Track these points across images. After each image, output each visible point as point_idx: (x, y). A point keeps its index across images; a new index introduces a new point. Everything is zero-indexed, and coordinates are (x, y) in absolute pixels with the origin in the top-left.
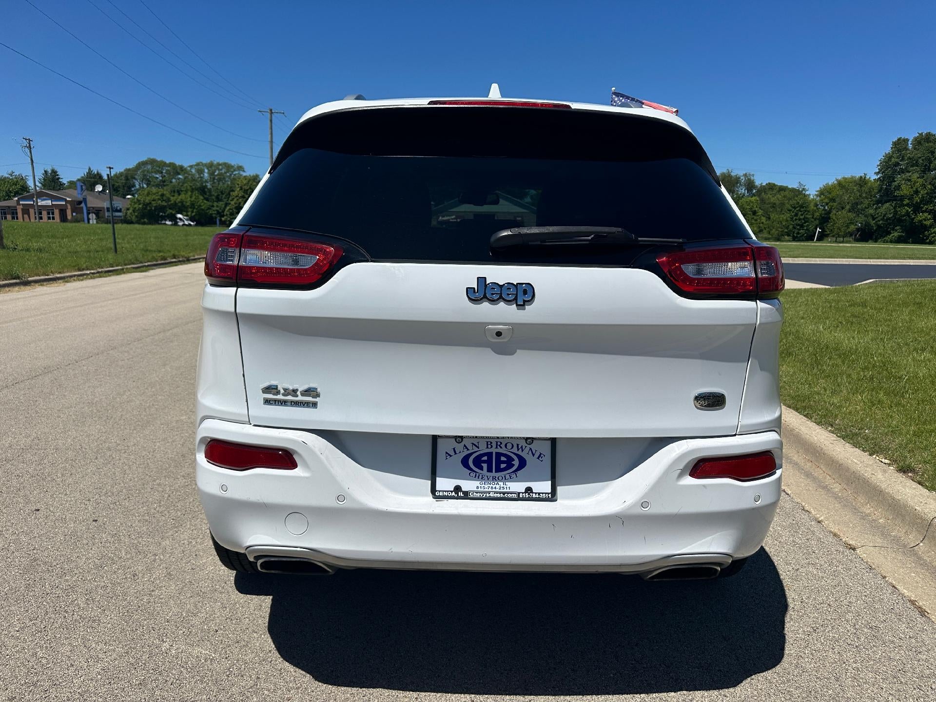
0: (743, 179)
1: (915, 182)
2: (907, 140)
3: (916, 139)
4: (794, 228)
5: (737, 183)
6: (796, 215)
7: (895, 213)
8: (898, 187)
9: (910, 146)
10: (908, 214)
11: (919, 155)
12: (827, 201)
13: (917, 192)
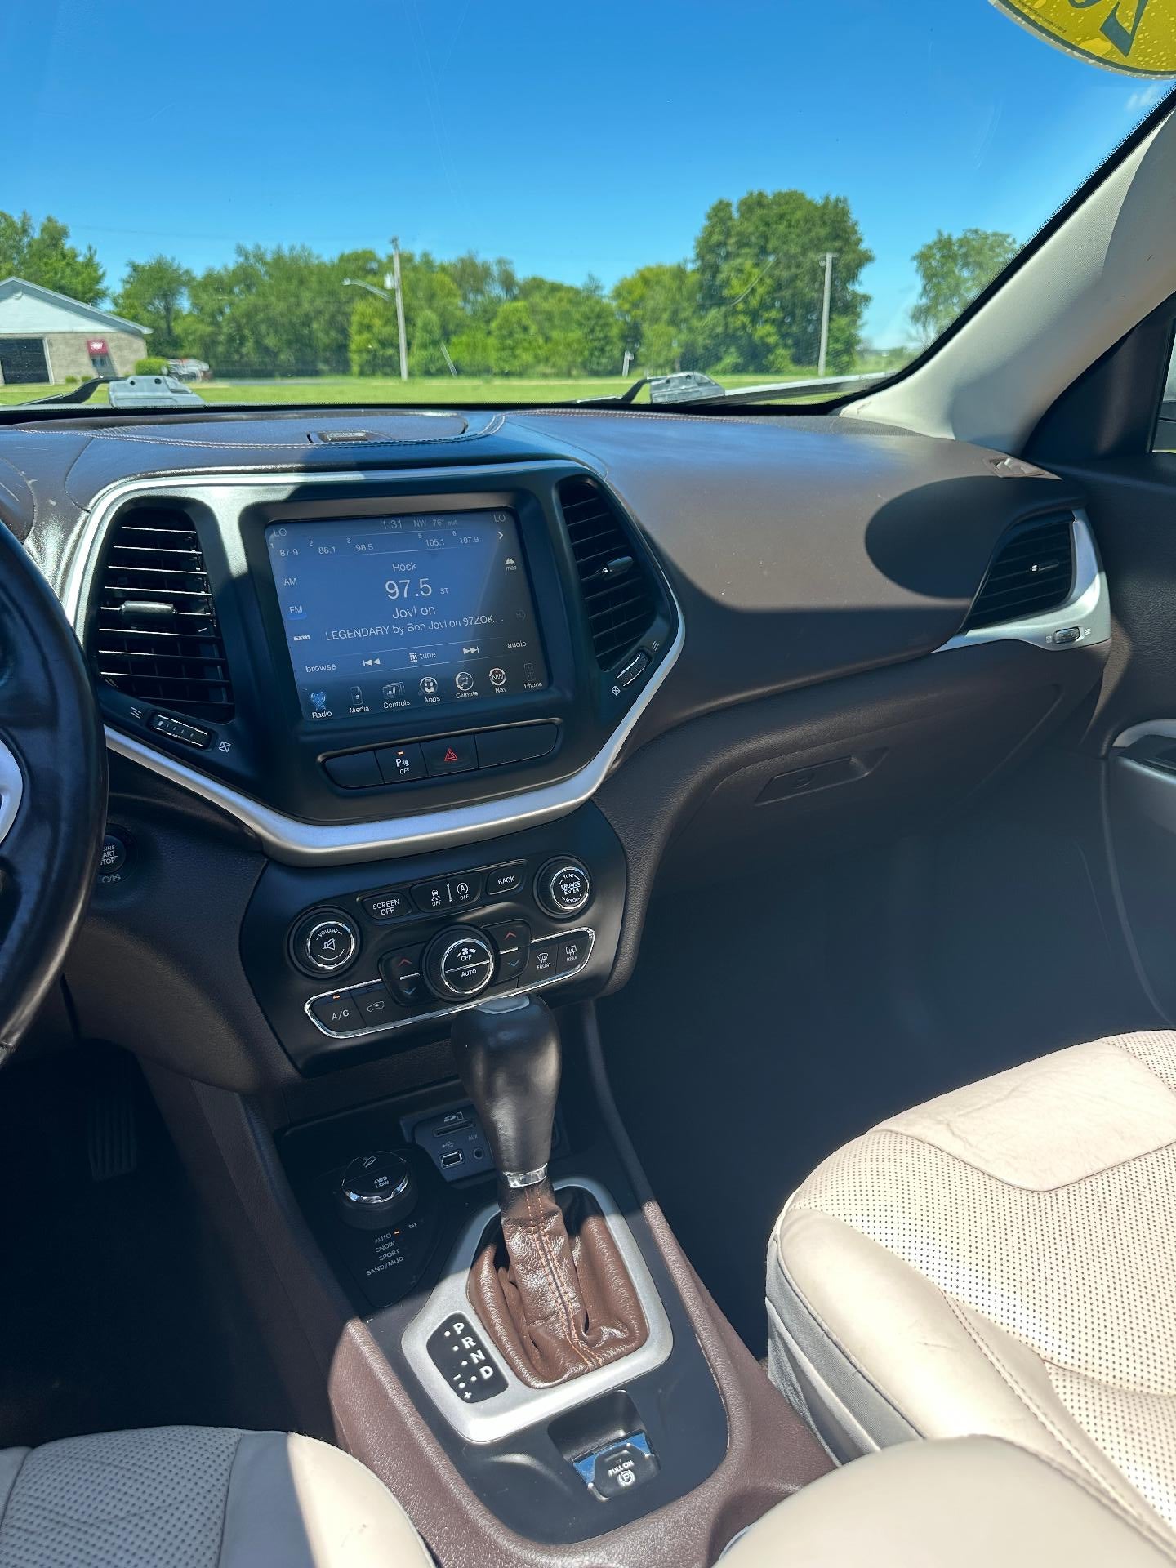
0: (495, 270)
1: (750, 274)
2: (729, 205)
3: (743, 203)
4: (592, 354)
5: (486, 277)
6: (592, 331)
7: (726, 325)
8: (727, 283)
9: (736, 215)
10: (744, 327)
11: (751, 229)
12: (627, 306)
13: (753, 291)
